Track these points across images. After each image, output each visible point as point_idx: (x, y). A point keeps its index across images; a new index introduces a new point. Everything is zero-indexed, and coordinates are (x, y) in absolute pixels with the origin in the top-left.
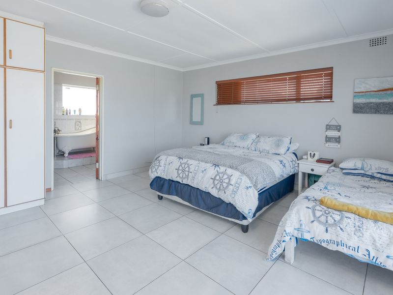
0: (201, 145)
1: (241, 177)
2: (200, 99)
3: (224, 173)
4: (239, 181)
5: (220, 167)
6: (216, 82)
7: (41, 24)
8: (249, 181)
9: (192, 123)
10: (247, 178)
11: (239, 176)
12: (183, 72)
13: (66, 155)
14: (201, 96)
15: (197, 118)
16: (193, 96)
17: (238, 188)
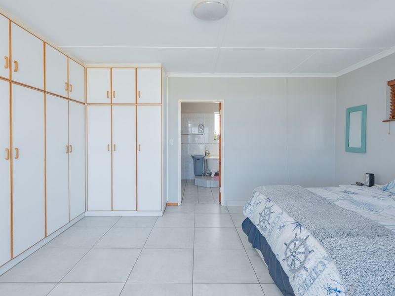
0: (358, 184)
1: (326, 262)
2: (359, 113)
3: (303, 242)
4: (320, 267)
5: (303, 229)
6: (389, 82)
7: (159, 65)
8: (337, 277)
9: (349, 149)
10: (335, 268)
11: (324, 257)
12: (337, 78)
13: (213, 176)
14: (363, 109)
15: (355, 142)
16: (350, 111)
17: (314, 279)
